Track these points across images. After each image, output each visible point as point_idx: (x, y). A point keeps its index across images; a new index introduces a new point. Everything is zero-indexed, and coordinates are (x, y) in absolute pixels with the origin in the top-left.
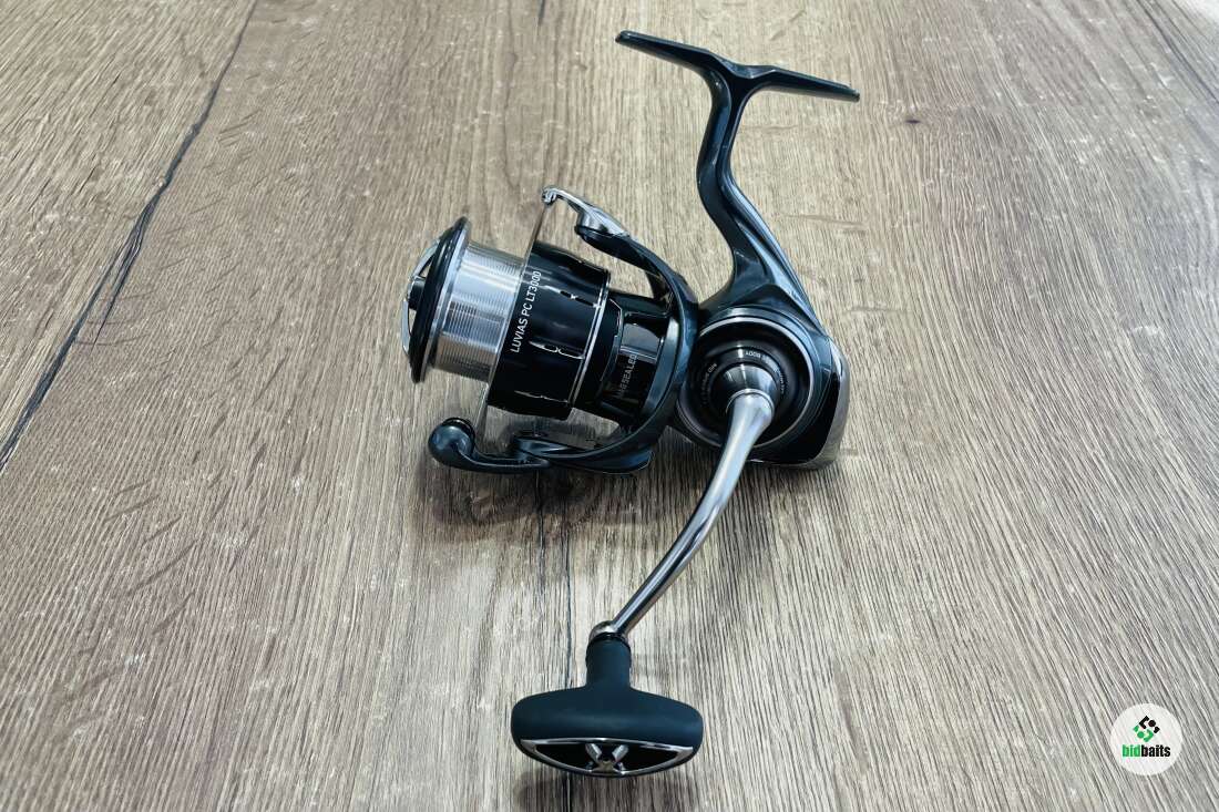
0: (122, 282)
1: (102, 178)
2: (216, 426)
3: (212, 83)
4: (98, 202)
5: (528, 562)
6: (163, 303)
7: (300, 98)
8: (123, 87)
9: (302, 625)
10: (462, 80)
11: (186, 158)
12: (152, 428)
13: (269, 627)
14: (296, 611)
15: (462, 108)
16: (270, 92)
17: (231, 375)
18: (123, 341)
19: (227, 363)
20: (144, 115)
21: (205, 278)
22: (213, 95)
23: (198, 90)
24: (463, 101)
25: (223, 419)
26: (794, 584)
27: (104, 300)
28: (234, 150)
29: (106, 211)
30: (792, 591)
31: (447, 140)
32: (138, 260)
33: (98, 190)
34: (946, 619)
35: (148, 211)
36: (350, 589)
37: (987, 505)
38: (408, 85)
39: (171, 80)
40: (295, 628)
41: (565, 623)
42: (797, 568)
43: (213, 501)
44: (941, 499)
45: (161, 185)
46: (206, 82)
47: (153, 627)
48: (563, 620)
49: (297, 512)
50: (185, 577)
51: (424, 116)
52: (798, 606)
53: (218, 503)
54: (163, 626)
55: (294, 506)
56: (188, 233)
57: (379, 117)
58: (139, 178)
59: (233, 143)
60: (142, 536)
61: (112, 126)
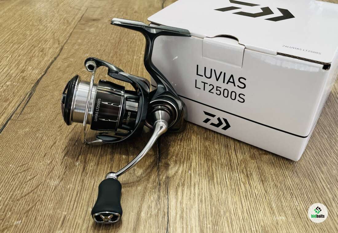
0: (28, 102)
1: (25, 72)
2: (53, 145)
4: (23, 79)
5: (154, 190)
6: (40, 108)
7: (87, 50)
8: (35, 47)
9: (75, 211)
10: (137, 44)
11: (51, 66)
12: (32, 146)
13: (64, 212)
14: (73, 207)
15: (137, 52)
16: (79, 48)
17: (59, 129)
18: (26, 119)
19: (58, 126)
20: (40, 55)
21: (54, 101)
22: (62, 49)
23: (57, 48)
24: (137, 50)
25: (55, 143)
26: (248, 199)
27: (21, 107)
28: (66, 64)
29: (25, 81)
30: (247, 201)
31: (132, 61)
32: (33, 95)
33: (23, 76)
34: (303, 212)
35: (38, 81)
36: (93, 199)
37: (314, 172)
38: (121, 46)
39: (49, 45)
40: (73, 213)
41: (167, 212)
42: (249, 193)
43: (49, 169)
44: (298, 170)
45: (43, 74)
46: (60, 46)
47: (24, 211)
48: (166, 211)
49: (76, 173)
50: (37, 195)
51: (125, 54)
52: (250, 207)
53: (51, 170)
54: (28, 211)
55: (76, 171)
56: (50, 88)
57: (111, 55)
58: (37, 72)
59: (66, 62)
60: (24, 181)
61: (30, 58)
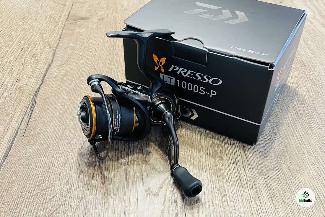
2: (66, 163)
3: (53, 50)
4: (20, 89)
6: (45, 123)
8: (25, 52)
11: (47, 75)
16: (72, 53)
18: (33, 135)
20: (32, 61)
22: (54, 54)
23: (49, 53)
27: (25, 122)
28: (62, 72)
32: (35, 108)
33: (20, 85)
35: (37, 93)
39: (40, 50)
43: (67, 189)
45: (40, 84)
46: (51, 50)
53: (69, 189)
56: (50, 99)
58: (33, 81)
59: (62, 70)
61: (22, 65)
